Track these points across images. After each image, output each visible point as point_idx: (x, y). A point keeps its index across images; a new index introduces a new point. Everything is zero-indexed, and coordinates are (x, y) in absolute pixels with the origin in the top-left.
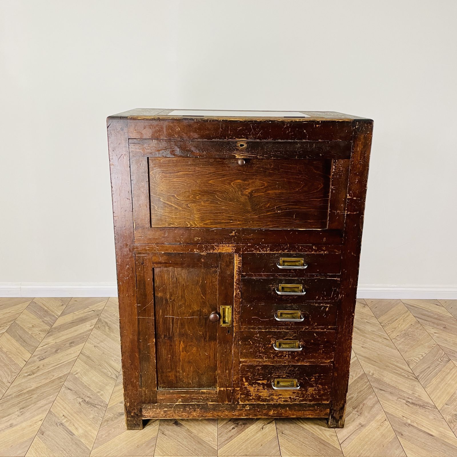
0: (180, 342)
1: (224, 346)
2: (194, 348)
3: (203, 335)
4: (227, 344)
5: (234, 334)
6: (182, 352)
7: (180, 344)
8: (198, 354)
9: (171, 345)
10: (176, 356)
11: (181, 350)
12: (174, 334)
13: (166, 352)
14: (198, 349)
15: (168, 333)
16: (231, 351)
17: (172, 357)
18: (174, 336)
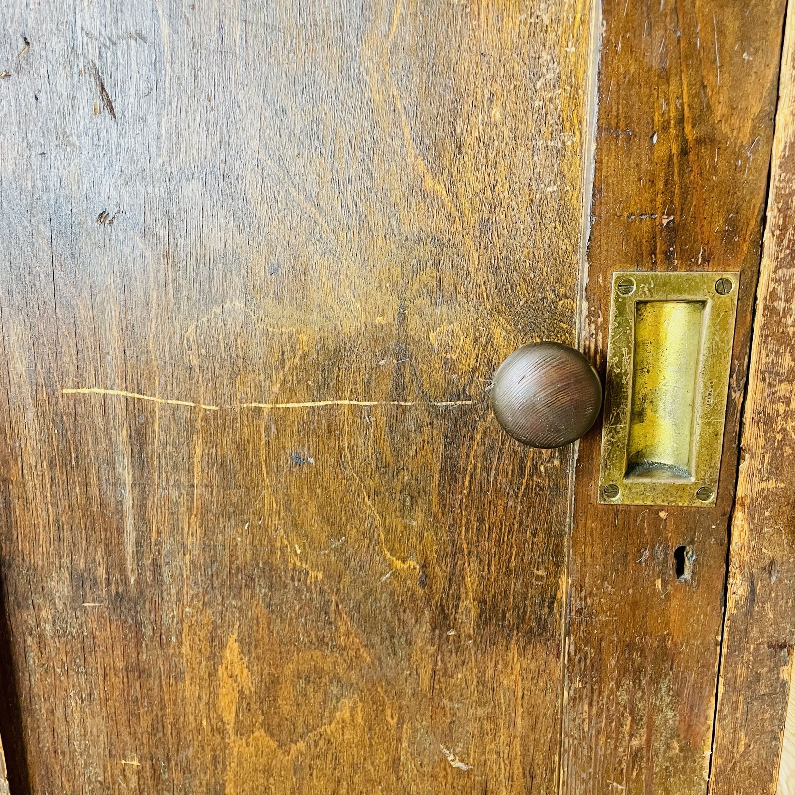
0: (216, 642)
1: (624, 697)
2: (347, 703)
3: (426, 581)
4: (655, 681)
5: (738, 589)
6: (241, 730)
7: (214, 659)
8: (381, 757)
9: (137, 671)
10: (186, 770)
11: (229, 717)
12: (156, 566)
13: (97, 725)
14: (379, 712)
15: (108, 553)
16: (690, 750)
17: (156, 777)
18: (159, 583)
